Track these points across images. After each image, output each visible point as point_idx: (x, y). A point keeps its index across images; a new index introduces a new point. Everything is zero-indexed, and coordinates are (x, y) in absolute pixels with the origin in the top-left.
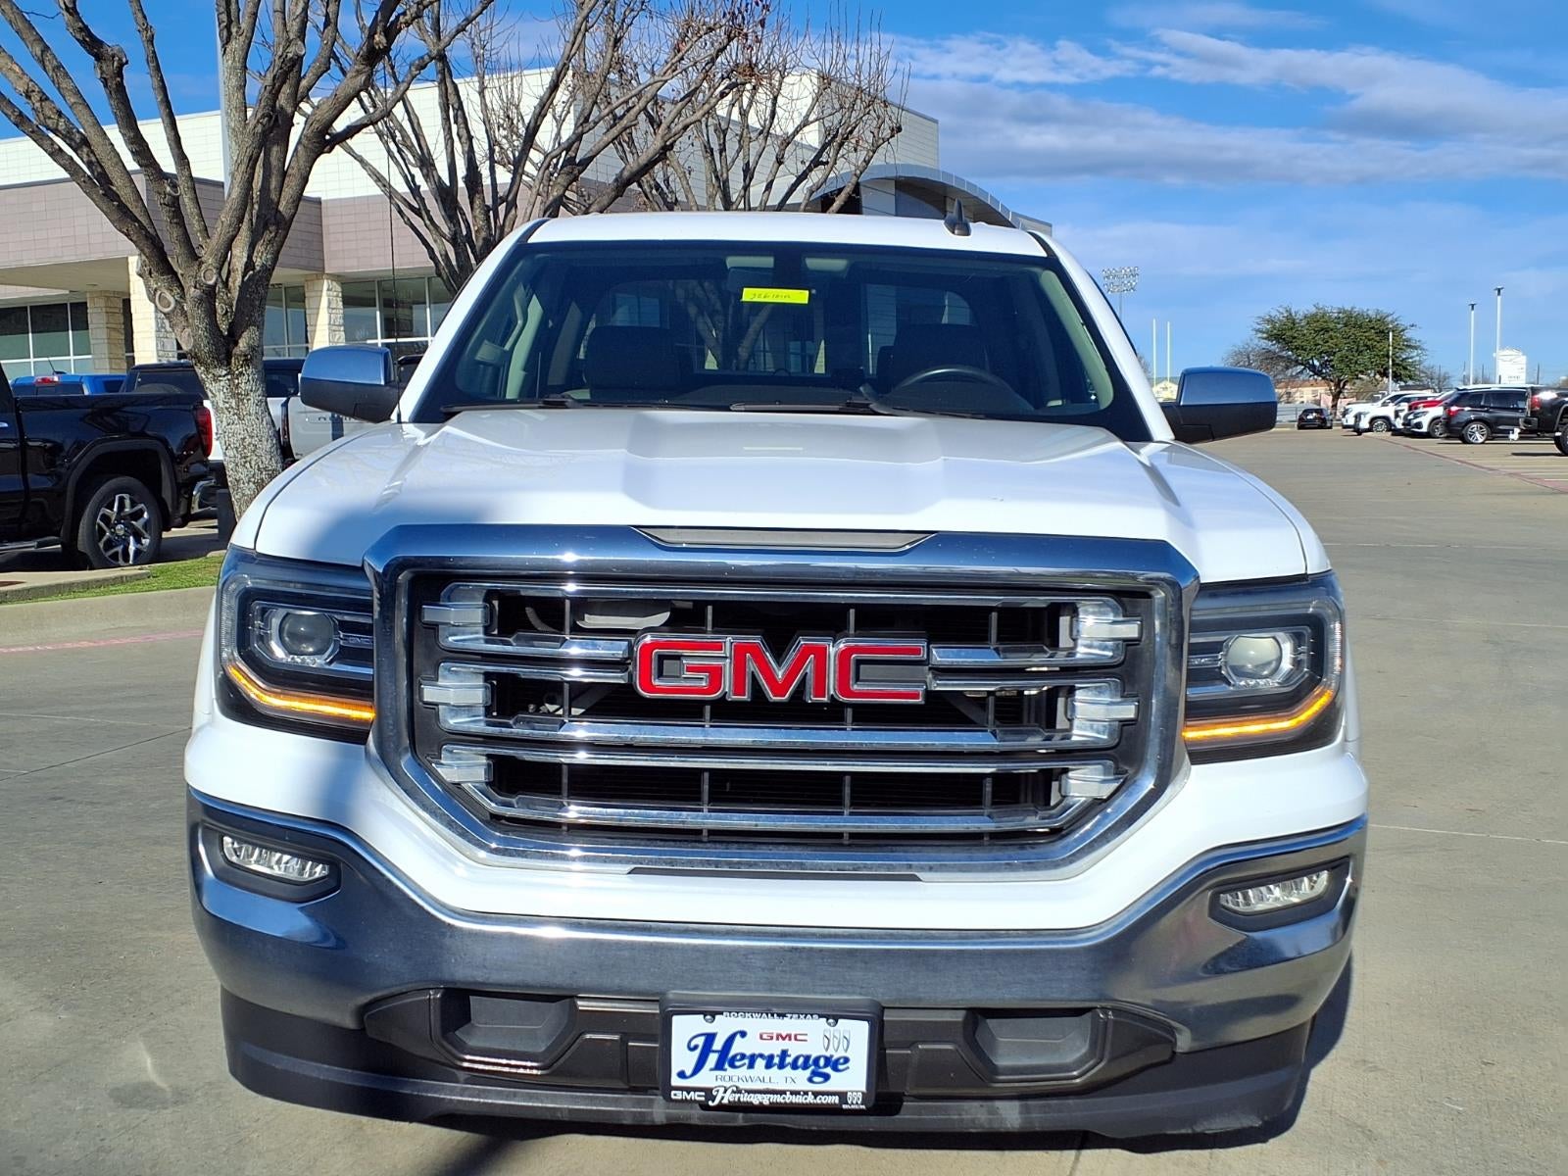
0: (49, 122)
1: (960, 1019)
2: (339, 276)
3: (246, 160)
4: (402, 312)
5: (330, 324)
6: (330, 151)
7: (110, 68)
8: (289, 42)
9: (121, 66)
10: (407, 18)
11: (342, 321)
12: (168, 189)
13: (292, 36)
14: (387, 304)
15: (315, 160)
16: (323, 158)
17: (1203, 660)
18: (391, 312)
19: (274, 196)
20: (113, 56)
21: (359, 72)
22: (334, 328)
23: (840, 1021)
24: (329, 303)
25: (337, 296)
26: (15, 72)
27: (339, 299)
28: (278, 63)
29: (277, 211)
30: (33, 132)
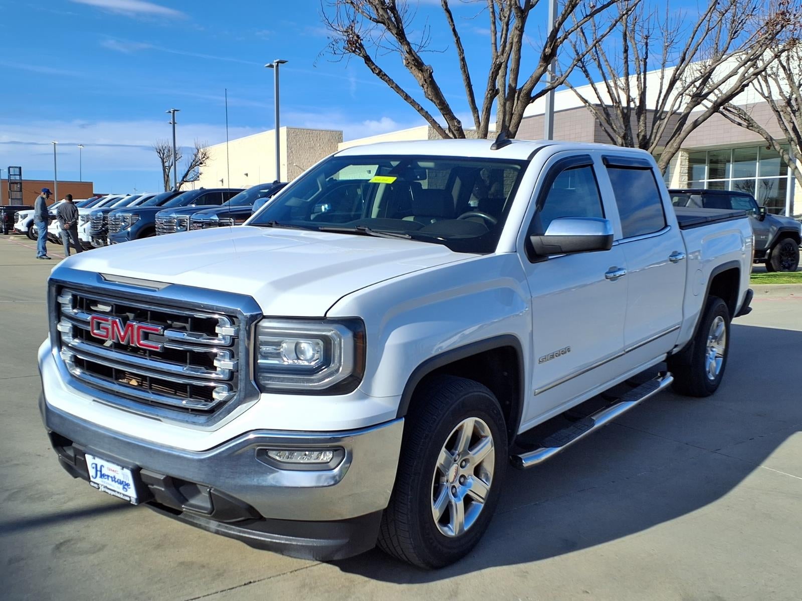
0: (429, 97)
1: (162, 479)
2: (687, 149)
3: (485, 109)
4: (720, 166)
5: (680, 173)
6: (532, 102)
7: (426, 75)
8: (497, 57)
9: (431, 74)
10: (561, 39)
11: (687, 171)
12: (456, 124)
13: (499, 54)
14: (711, 162)
15: (526, 107)
16: (530, 105)
17: (268, 349)
18: (714, 166)
19: (507, 124)
20: (427, 70)
21: (541, 66)
22: (682, 174)
23: (124, 469)
24: (681, 162)
25: (686, 159)
26: (419, 77)
27: (687, 160)
28: (493, 67)
29: (508, 130)
30: (411, 102)
